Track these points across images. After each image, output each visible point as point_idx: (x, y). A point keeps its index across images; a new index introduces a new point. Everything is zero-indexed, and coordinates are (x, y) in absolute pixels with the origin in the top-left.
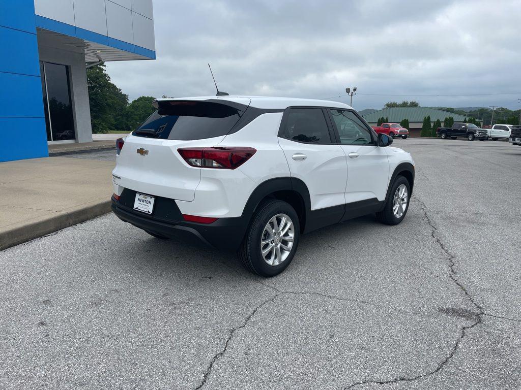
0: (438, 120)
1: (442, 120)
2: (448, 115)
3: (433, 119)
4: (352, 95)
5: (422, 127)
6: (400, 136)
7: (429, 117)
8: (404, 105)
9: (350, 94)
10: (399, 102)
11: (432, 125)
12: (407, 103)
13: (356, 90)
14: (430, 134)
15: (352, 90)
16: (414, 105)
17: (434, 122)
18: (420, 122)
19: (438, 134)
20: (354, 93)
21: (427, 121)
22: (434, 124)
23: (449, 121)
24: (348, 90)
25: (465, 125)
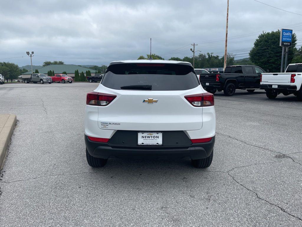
0: (82, 72)
1: (85, 72)
2: (87, 70)
3: (80, 72)
4: (31, 56)
5: (74, 76)
6: (68, 82)
7: (77, 70)
8: (56, 63)
9: (30, 55)
10: (52, 61)
11: (80, 74)
12: (57, 62)
13: (33, 53)
14: (80, 80)
15: (30, 53)
16: (61, 63)
17: (80, 73)
18: (73, 73)
19: (88, 79)
20: (32, 55)
21: (77, 73)
22: (81, 74)
23: (88, 73)
24: (28, 53)
25: (101, 75)
